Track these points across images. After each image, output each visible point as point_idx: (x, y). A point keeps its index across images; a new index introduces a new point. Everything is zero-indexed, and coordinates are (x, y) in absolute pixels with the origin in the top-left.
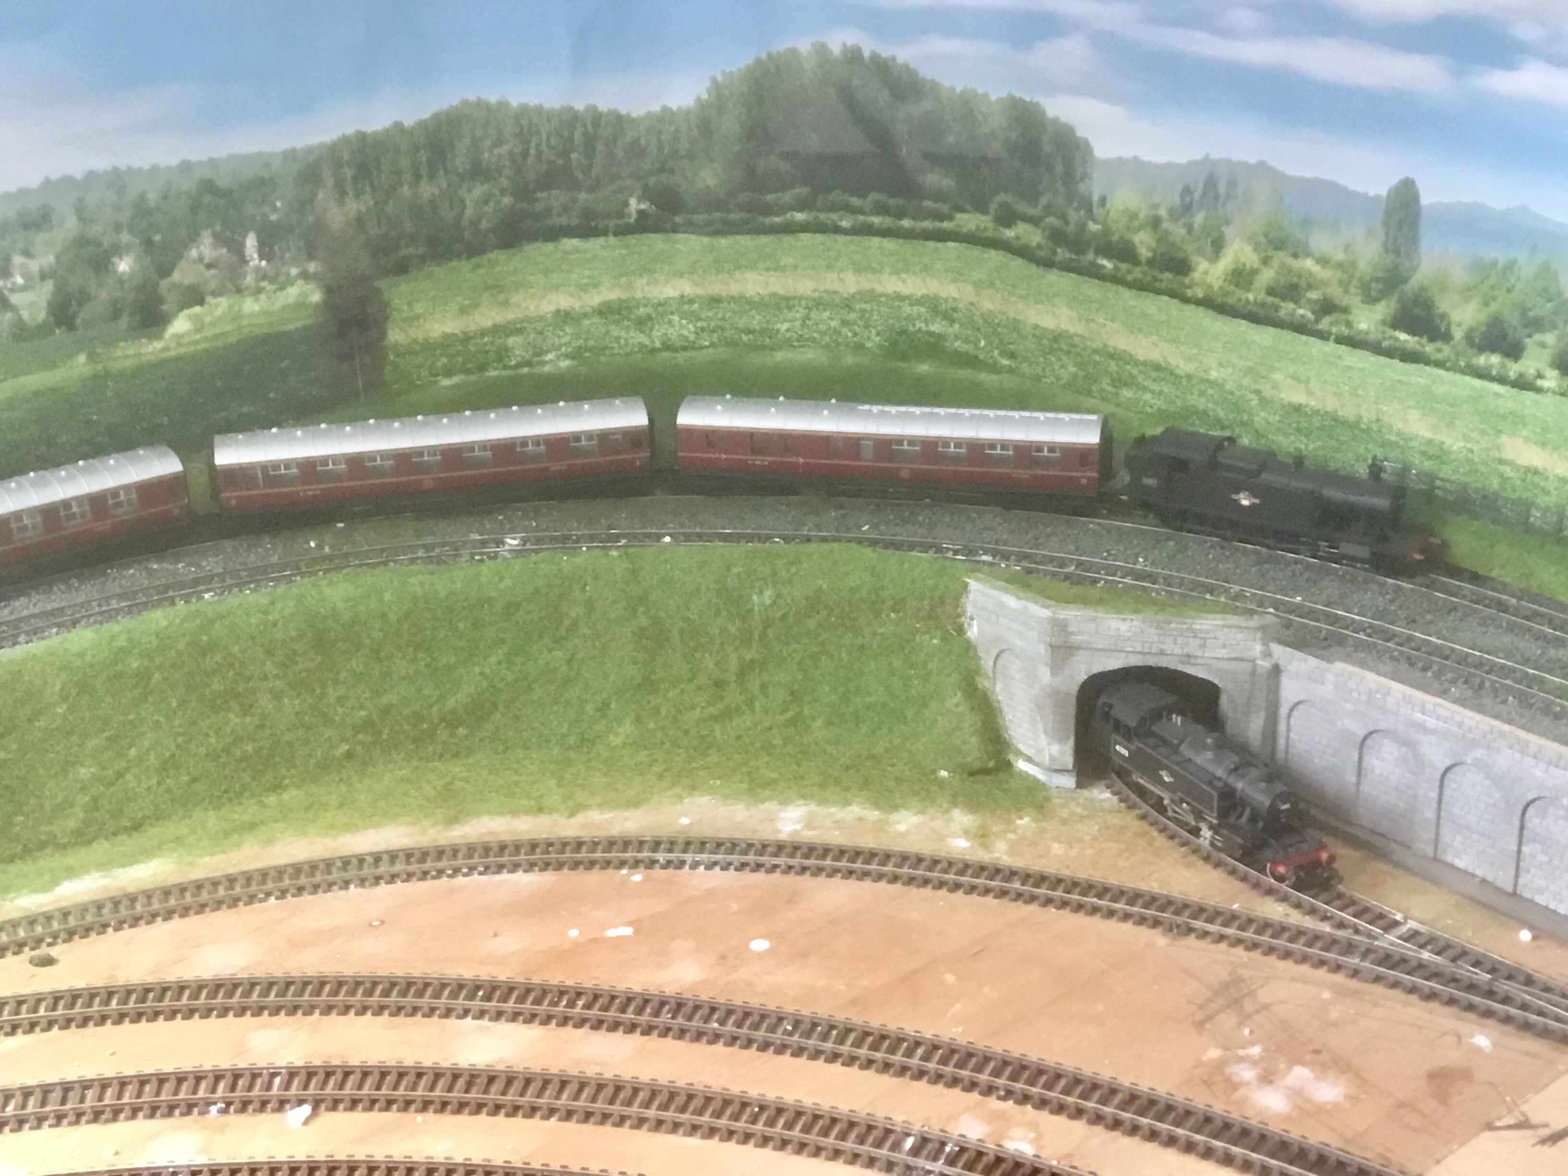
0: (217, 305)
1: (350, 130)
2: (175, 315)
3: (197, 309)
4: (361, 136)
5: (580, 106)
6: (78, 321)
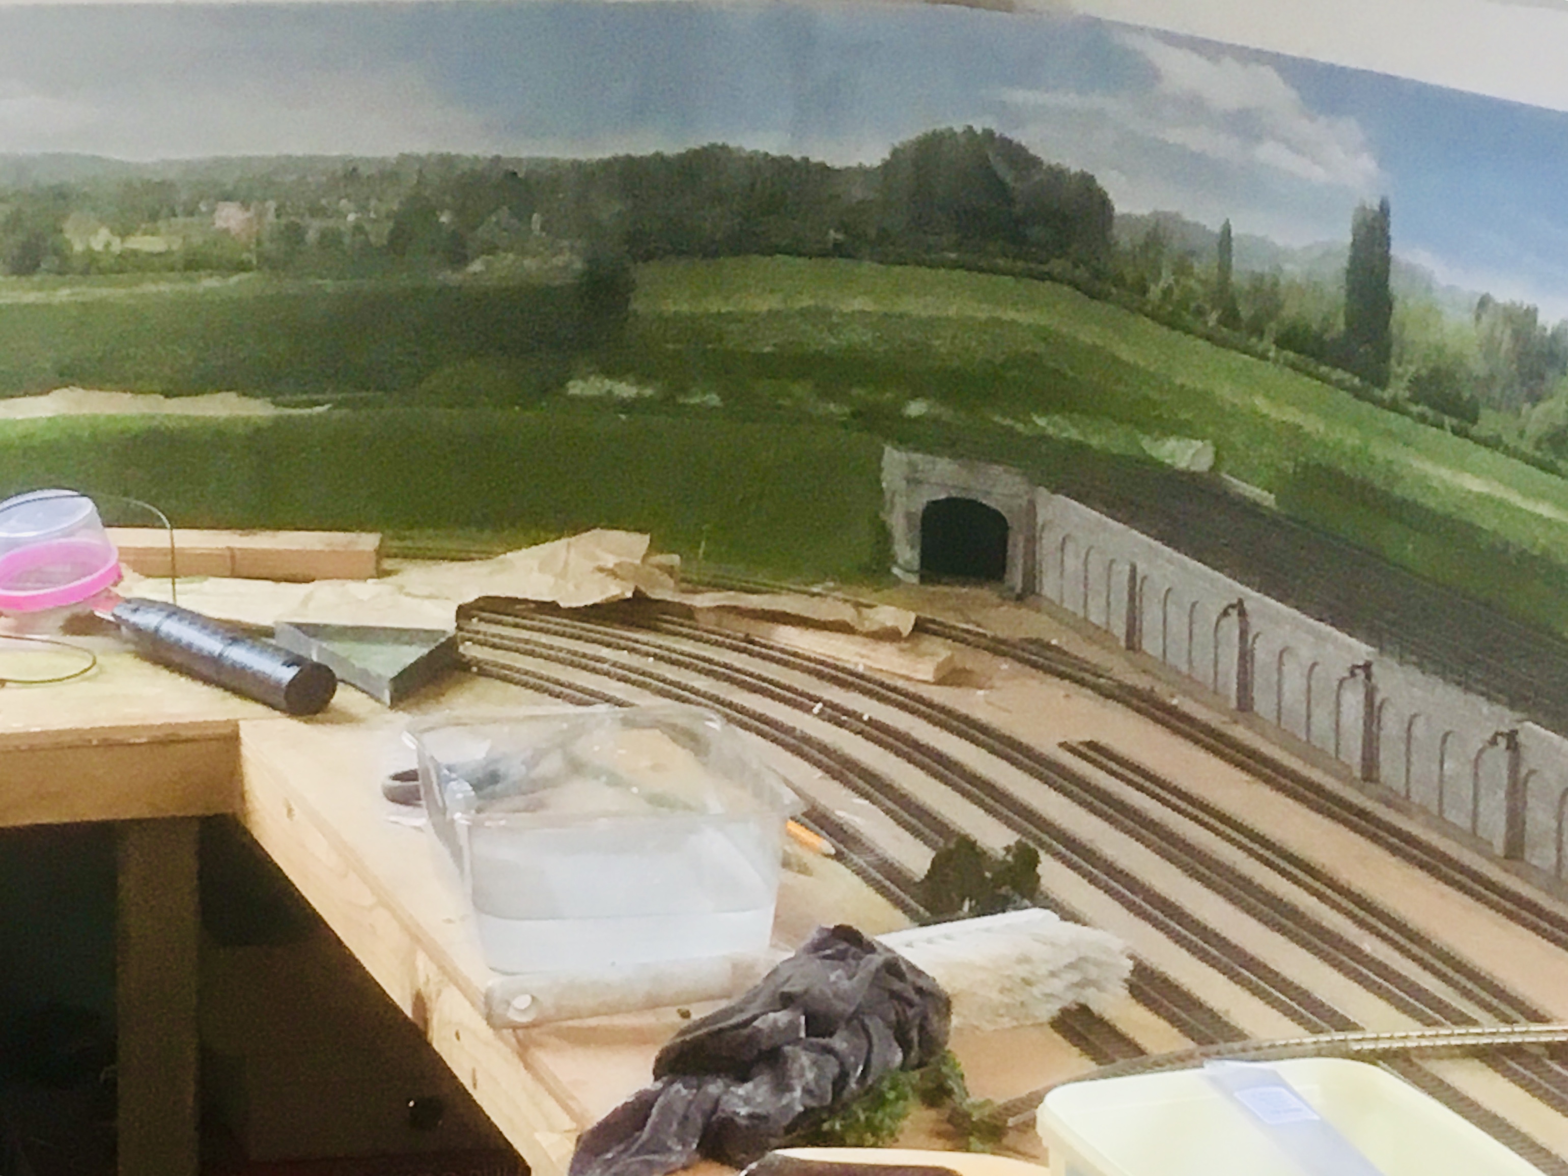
0: (505, 258)
1: (621, 153)
2: (473, 259)
3: (490, 257)
4: (629, 159)
5: (797, 157)
6: (407, 250)
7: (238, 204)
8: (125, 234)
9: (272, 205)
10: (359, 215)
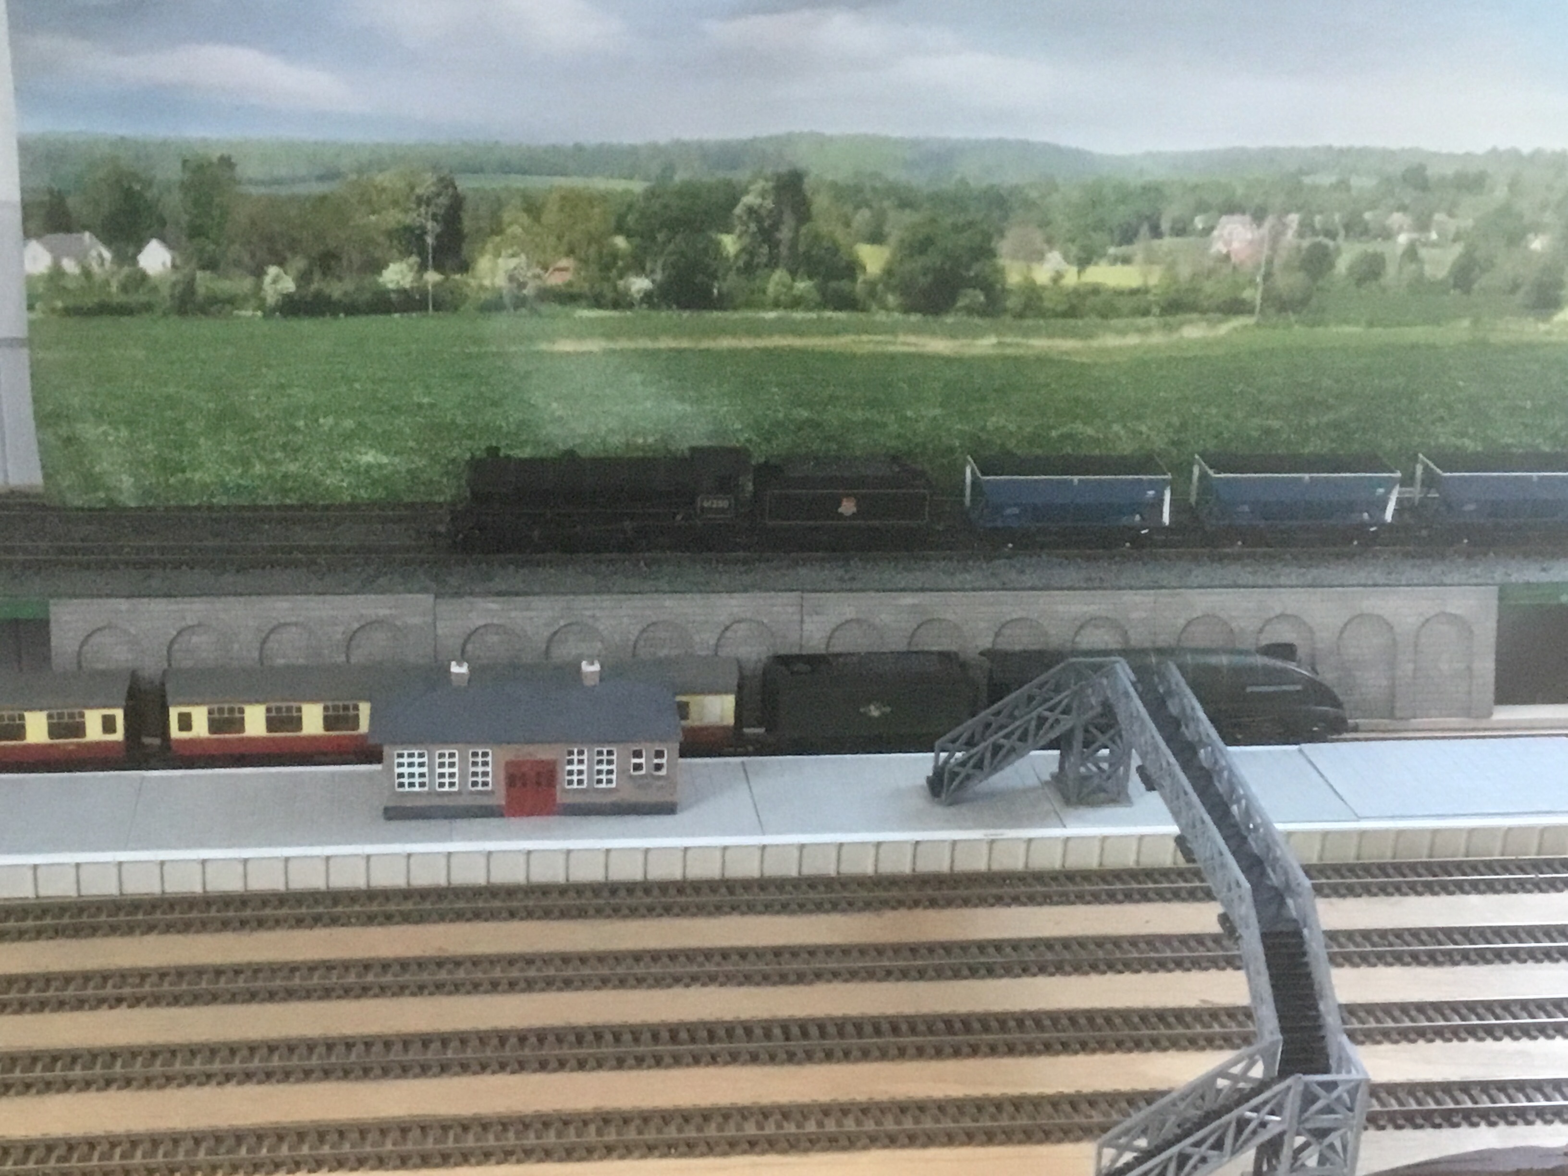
6: (1476, 286)
7: (1247, 218)
8: (1084, 262)
9: (1294, 219)
10: (1415, 236)
